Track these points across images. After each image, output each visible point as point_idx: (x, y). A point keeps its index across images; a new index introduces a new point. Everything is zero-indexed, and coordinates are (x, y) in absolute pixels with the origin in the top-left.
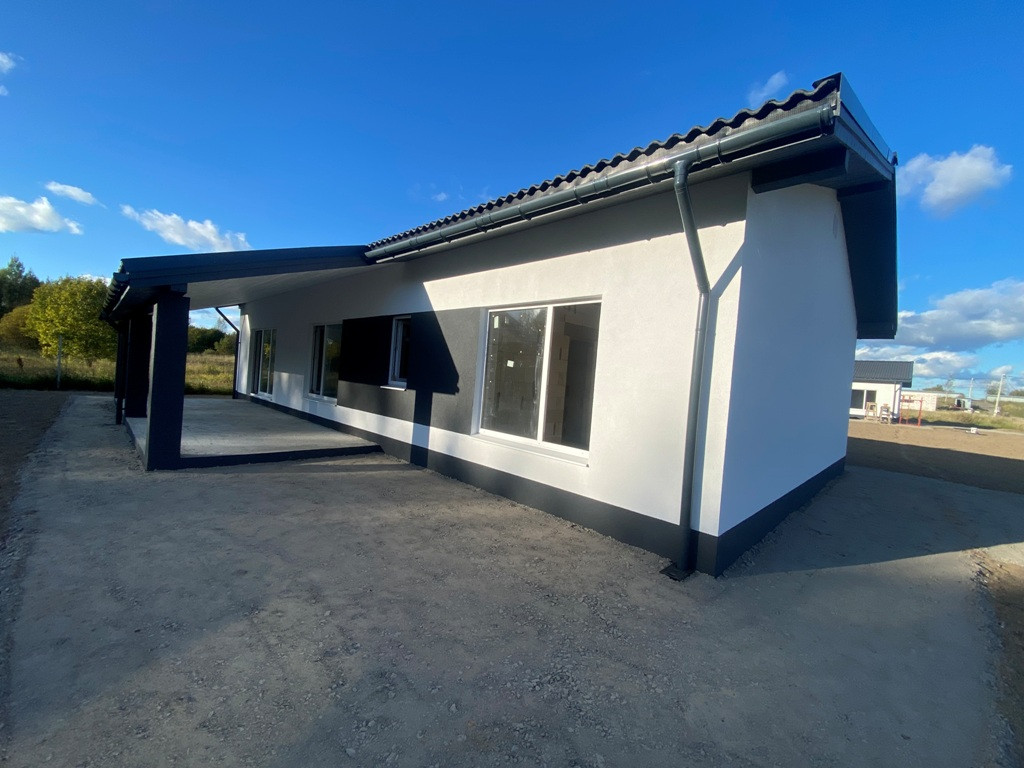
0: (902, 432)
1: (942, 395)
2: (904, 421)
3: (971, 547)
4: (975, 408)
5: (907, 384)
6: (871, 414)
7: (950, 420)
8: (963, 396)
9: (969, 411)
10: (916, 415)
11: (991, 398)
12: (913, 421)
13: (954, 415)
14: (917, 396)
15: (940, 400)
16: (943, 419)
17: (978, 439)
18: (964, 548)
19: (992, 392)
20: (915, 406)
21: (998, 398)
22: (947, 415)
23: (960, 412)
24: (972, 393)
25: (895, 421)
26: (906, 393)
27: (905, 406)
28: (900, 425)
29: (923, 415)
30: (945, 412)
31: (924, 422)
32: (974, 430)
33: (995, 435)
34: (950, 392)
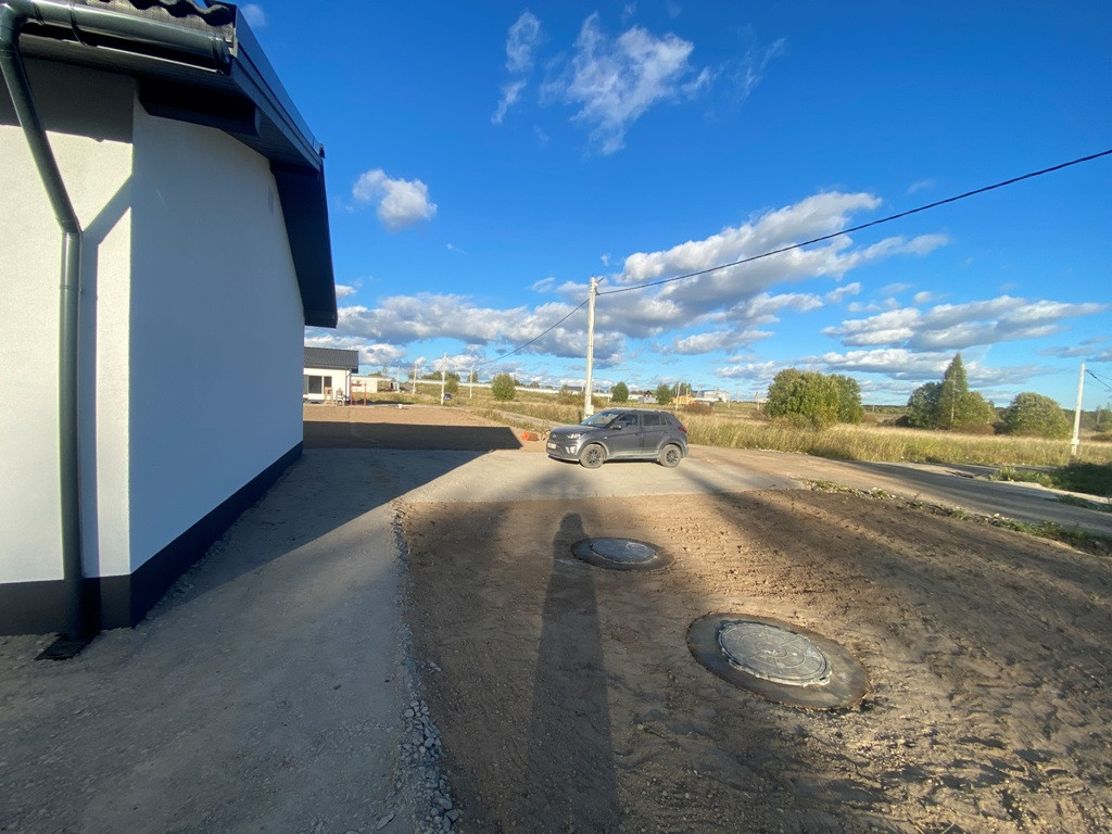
0: (353, 412)
1: (381, 379)
2: (354, 403)
3: (392, 498)
4: (402, 389)
5: (355, 371)
6: (329, 398)
7: (387, 399)
8: (394, 380)
9: (398, 392)
10: (362, 396)
11: (411, 381)
12: (361, 402)
13: (390, 396)
14: (363, 380)
15: (379, 383)
16: (382, 399)
17: (403, 412)
18: (388, 501)
19: (411, 377)
20: (361, 389)
21: (415, 381)
22: (385, 396)
23: (392, 393)
24: (401, 378)
25: (348, 403)
26: (355, 379)
27: (355, 389)
28: (351, 406)
29: (368, 397)
30: (383, 393)
31: (369, 402)
32: (400, 406)
33: (413, 408)
34: (386, 377)
